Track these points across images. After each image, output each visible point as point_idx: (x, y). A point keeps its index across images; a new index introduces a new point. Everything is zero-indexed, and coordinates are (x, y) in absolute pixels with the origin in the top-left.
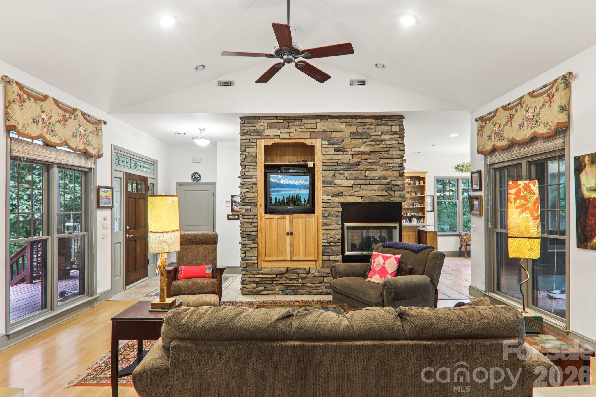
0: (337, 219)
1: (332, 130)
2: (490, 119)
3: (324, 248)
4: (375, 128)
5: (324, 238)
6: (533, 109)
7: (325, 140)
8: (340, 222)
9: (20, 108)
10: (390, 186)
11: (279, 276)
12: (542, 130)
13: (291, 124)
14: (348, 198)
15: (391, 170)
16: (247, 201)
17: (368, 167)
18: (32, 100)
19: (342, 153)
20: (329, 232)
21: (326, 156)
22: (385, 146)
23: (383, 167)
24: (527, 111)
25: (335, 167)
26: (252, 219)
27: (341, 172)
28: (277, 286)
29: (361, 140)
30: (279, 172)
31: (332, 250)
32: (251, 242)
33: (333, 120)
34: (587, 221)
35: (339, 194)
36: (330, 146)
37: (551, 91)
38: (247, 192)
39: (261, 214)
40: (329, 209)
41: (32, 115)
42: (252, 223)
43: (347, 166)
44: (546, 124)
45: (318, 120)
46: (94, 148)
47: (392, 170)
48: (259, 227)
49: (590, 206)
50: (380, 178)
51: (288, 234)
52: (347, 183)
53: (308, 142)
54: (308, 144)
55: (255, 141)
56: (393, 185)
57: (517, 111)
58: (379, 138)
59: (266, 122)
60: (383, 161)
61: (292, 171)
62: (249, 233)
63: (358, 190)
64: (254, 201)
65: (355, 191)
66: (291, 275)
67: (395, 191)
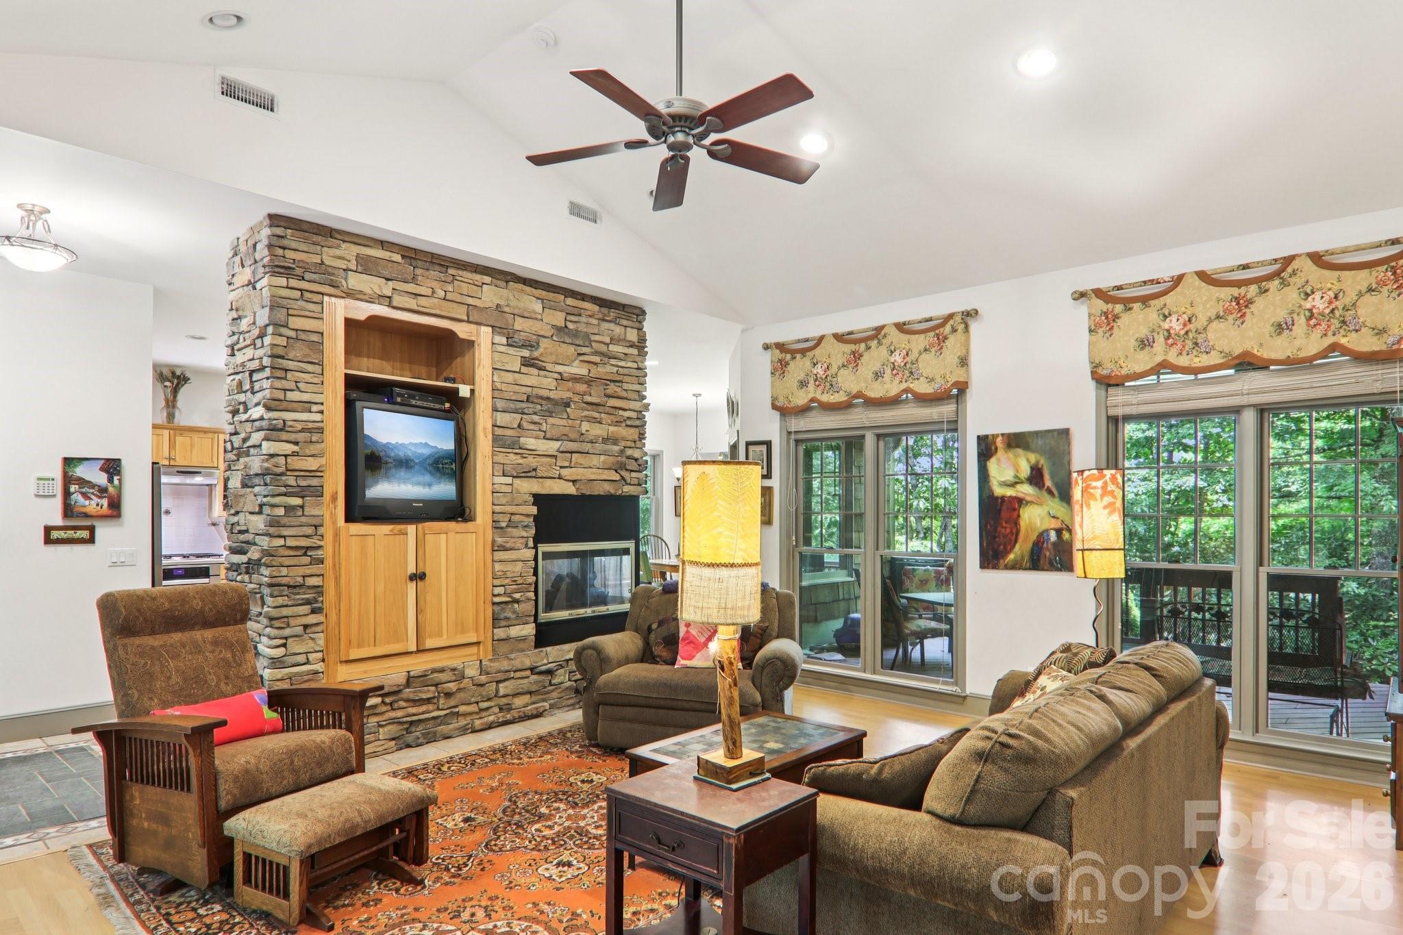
0: (525, 534)
1: (516, 311)
2: (803, 352)
3: (497, 608)
4: (599, 325)
5: (497, 582)
6: (905, 352)
7: (500, 334)
8: (531, 544)
10: (624, 459)
11: (388, 700)
12: (923, 387)
13: (419, 271)
14: (549, 482)
15: (624, 424)
16: (292, 481)
17: (586, 413)
19: (535, 371)
20: (509, 567)
21: (503, 373)
22: (615, 369)
23: (612, 417)
24: (892, 352)
25: (524, 405)
26: (307, 537)
27: (536, 418)
28: (381, 730)
29: (572, 349)
30: (384, 402)
31: (514, 612)
32: (306, 609)
33: (520, 286)
34: (999, 529)
35: (529, 473)
36: (511, 351)
37: (942, 330)
38: (295, 454)
39: (333, 523)
40: (509, 509)
42: (308, 549)
43: (547, 406)
44: (931, 380)
45: (487, 279)
47: (627, 426)
48: (329, 562)
49: (1004, 508)
50: (606, 440)
51: (413, 577)
52: (547, 447)
53: (462, 330)
54: (462, 335)
55: (317, 298)
56: (628, 458)
57: (868, 348)
58: (603, 348)
59: (356, 250)
60: (613, 402)
61: (419, 403)
62: (300, 581)
63: (567, 464)
64: (315, 482)
65: (561, 467)
66: (420, 692)
67: (632, 471)
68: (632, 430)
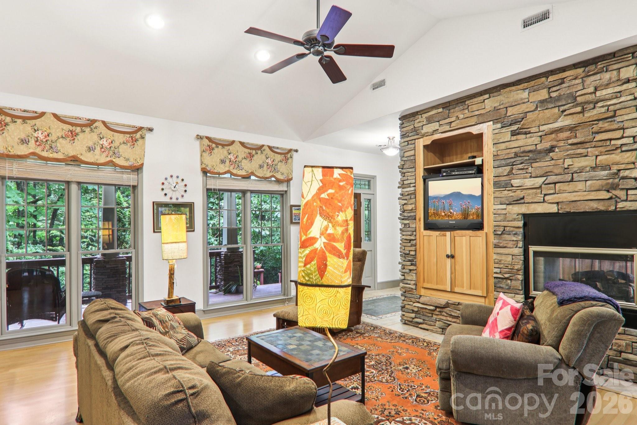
0: (515, 239)
1: (507, 105)
3: (497, 280)
4: (583, 82)
5: (497, 266)
7: (497, 123)
8: (521, 244)
9: (210, 155)
10: (617, 180)
11: (438, 310)
13: (451, 111)
14: (533, 206)
15: (619, 150)
16: (406, 214)
17: (572, 152)
18: (220, 147)
19: (524, 136)
20: (503, 258)
21: (498, 145)
22: (603, 110)
23: (600, 149)
25: (513, 160)
26: (410, 235)
27: (521, 166)
29: (556, 110)
30: (440, 177)
31: (507, 285)
32: (410, 263)
33: (508, 89)
35: (519, 201)
36: (504, 130)
38: (405, 204)
39: (420, 230)
40: (502, 223)
41: (220, 158)
42: (410, 240)
43: (531, 155)
45: (487, 96)
46: (282, 174)
47: (622, 151)
48: (418, 246)
50: (593, 169)
51: (448, 256)
52: (533, 183)
53: (475, 130)
54: (475, 133)
55: (413, 142)
56: (624, 178)
58: (591, 97)
59: (425, 115)
60: (599, 137)
61: (456, 173)
62: (408, 252)
63: (552, 192)
64: (412, 214)
65: (545, 195)
66: (453, 311)
67: (627, 190)
68: (629, 154)
